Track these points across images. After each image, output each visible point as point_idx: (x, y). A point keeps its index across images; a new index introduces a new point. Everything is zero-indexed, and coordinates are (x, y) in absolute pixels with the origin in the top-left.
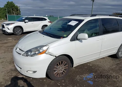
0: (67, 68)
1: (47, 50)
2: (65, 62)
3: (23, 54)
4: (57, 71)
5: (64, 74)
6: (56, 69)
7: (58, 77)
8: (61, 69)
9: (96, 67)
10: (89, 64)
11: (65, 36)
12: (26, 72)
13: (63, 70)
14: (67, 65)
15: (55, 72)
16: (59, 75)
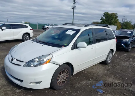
0: (68, 76)
1: (51, 59)
2: (66, 70)
3: (24, 65)
4: (59, 80)
5: (65, 82)
6: (59, 78)
7: (61, 86)
8: (63, 78)
9: (90, 74)
10: (84, 72)
11: (66, 44)
12: (29, 84)
13: (65, 78)
14: (68, 74)
15: (58, 81)
16: (61, 84)
